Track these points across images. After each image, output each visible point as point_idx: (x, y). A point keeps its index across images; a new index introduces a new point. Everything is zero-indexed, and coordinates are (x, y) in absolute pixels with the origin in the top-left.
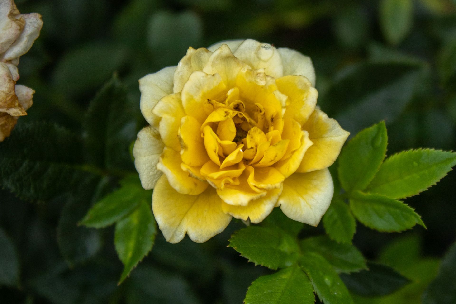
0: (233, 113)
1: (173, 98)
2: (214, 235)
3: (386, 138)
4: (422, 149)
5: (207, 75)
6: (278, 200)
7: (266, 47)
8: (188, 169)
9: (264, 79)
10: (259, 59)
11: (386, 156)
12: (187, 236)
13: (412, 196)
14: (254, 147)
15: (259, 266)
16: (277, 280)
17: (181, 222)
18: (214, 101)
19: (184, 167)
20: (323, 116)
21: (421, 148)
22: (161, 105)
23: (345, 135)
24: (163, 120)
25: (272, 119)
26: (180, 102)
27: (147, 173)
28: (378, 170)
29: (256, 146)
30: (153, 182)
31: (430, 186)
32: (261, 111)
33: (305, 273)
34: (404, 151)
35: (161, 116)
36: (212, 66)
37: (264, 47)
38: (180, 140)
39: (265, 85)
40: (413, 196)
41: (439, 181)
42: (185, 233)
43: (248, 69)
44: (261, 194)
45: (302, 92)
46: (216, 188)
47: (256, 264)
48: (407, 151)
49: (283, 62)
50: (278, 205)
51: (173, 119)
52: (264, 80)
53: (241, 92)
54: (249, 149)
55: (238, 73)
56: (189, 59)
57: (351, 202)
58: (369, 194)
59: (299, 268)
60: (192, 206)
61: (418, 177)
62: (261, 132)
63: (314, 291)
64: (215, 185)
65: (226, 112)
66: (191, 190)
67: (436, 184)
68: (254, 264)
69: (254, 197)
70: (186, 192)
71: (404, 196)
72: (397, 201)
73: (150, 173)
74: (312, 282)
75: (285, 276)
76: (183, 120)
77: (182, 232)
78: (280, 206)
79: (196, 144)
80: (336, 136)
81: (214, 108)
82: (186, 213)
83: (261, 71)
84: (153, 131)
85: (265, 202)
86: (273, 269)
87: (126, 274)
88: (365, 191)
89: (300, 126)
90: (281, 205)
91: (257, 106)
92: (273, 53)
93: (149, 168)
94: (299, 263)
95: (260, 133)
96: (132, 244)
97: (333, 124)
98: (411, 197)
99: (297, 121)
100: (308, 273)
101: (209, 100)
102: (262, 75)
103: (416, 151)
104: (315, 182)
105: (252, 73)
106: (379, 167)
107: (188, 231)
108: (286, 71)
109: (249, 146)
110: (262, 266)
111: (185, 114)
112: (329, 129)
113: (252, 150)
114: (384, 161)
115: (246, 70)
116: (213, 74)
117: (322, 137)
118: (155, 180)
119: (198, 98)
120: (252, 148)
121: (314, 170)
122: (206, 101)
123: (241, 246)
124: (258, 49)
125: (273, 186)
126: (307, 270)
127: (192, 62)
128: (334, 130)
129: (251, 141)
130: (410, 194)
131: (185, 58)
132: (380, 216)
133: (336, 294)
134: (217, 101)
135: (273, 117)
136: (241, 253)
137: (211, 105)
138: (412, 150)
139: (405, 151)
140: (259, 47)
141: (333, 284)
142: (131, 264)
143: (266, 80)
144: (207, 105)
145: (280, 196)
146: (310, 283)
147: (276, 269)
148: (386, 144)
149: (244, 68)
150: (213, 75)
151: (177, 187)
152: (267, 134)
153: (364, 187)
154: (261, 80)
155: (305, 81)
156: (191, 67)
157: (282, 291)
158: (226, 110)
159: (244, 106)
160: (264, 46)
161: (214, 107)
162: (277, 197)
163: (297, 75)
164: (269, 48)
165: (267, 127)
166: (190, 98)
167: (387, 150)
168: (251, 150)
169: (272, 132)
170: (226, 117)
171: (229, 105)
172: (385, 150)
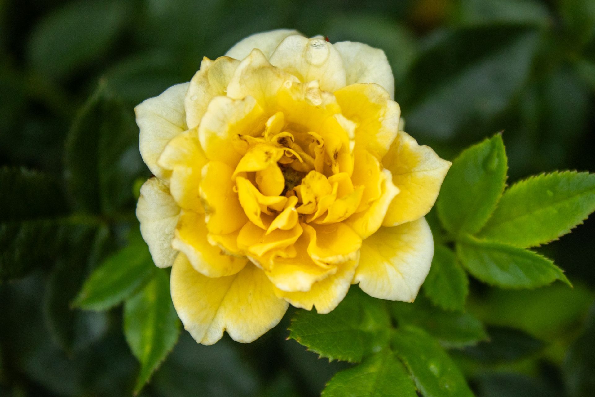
0: (278, 153)
1: (186, 139)
2: (266, 331)
3: (505, 159)
4: (559, 172)
5: (234, 100)
6: (354, 276)
7: (317, 46)
8: (219, 243)
9: (320, 96)
10: (309, 63)
11: (506, 185)
12: (226, 334)
13: (549, 243)
14: (313, 200)
15: (335, 361)
16: (362, 377)
17: (215, 314)
18: (247, 137)
19: (212, 241)
20: (410, 142)
21: (557, 171)
22: (169, 151)
23: (444, 166)
24: (174, 174)
25: (336, 154)
26: (197, 142)
27: (160, 246)
28: (496, 207)
29: (316, 198)
30: (170, 258)
31: (574, 226)
32: (318, 143)
33: (401, 361)
34: (532, 177)
35: (171, 168)
36: (241, 83)
37: (315, 45)
38: (203, 202)
39: (322, 104)
40: (551, 242)
41: (586, 217)
42: (223, 329)
43: (293, 83)
44: (328, 272)
45: (376, 107)
46: (262, 268)
47: (331, 359)
48: (536, 176)
49: (346, 63)
50: (356, 282)
51: (190, 171)
52: (319, 98)
53: (286, 115)
54: (305, 206)
55: (280, 88)
56: (206, 76)
57: (459, 247)
58: (485, 241)
59: (391, 353)
60: (230, 288)
61: (555, 212)
62: (321, 176)
63: (416, 389)
64: (261, 265)
65: (267, 153)
66: (226, 270)
67: (582, 223)
68: (327, 359)
69: (320, 276)
70: (218, 275)
71: (537, 243)
72: (528, 251)
73: (164, 244)
74: (413, 376)
75: (373, 369)
76: (204, 171)
77: (219, 329)
78: (358, 284)
79: (227, 200)
80: (431, 170)
81: (250, 147)
82: (223, 299)
83: (313, 84)
84: (163, 184)
85: (336, 281)
86: (355, 362)
87: (145, 379)
88: (479, 235)
89: (378, 164)
90: (359, 282)
91: (312, 136)
92: (329, 53)
93: (162, 238)
94: (392, 346)
95: (319, 178)
96: (149, 333)
97: (426, 154)
98: (546, 243)
99: (372, 153)
100: (407, 363)
101: (240, 136)
102: (315, 91)
103: (550, 176)
104: (406, 238)
105: (300, 88)
106: (497, 201)
107: (228, 327)
108: (350, 76)
109: (305, 201)
110: (339, 360)
111: (207, 160)
112: (421, 160)
113: (311, 205)
114: (504, 193)
115: (291, 84)
116: (242, 98)
117: (411, 172)
118: (172, 255)
119: (223, 134)
120: (310, 202)
121: (403, 223)
122: (237, 136)
123: (306, 335)
124: (307, 49)
125: (346, 258)
126: (404, 358)
127: (209, 78)
128: (428, 161)
129: (307, 193)
130: (545, 240)
131: (198, 74)
132: (502, 267)
133: (447, 386)
134: (251, 136)
135: (337, 151)
136: (308, 346)
137: (244, 141)
138: (544, 174)
139: (535, 176)
140: (307, 46)
141: (443, 372)
142: (150, 363)
143: (321, 98)
144: (238, 142)
145: (357, 270)
146: (410, 377)
147: (360, 360)
148: (506, 168)
149: (287, 81)
150: (243, 100)
151: (205, 271)
152: (330, 178)
153: (477, 229)
154: (315, 98)
155: (380, 91)
156: (209, 86)
157: (371, 393)
158: (267, 148)
159: (293, 139)
160: (315, 43)
161: (248, 143)
162: (353, 272)
163: (367, 83)
164: (321, 46)
165: (329, 164)
166: (212, 137)
167: (507, 177)
168: (308, 205)
169: (337, 176)
170: (268, 163)
171: (270, 140)
172: (505, 177)
